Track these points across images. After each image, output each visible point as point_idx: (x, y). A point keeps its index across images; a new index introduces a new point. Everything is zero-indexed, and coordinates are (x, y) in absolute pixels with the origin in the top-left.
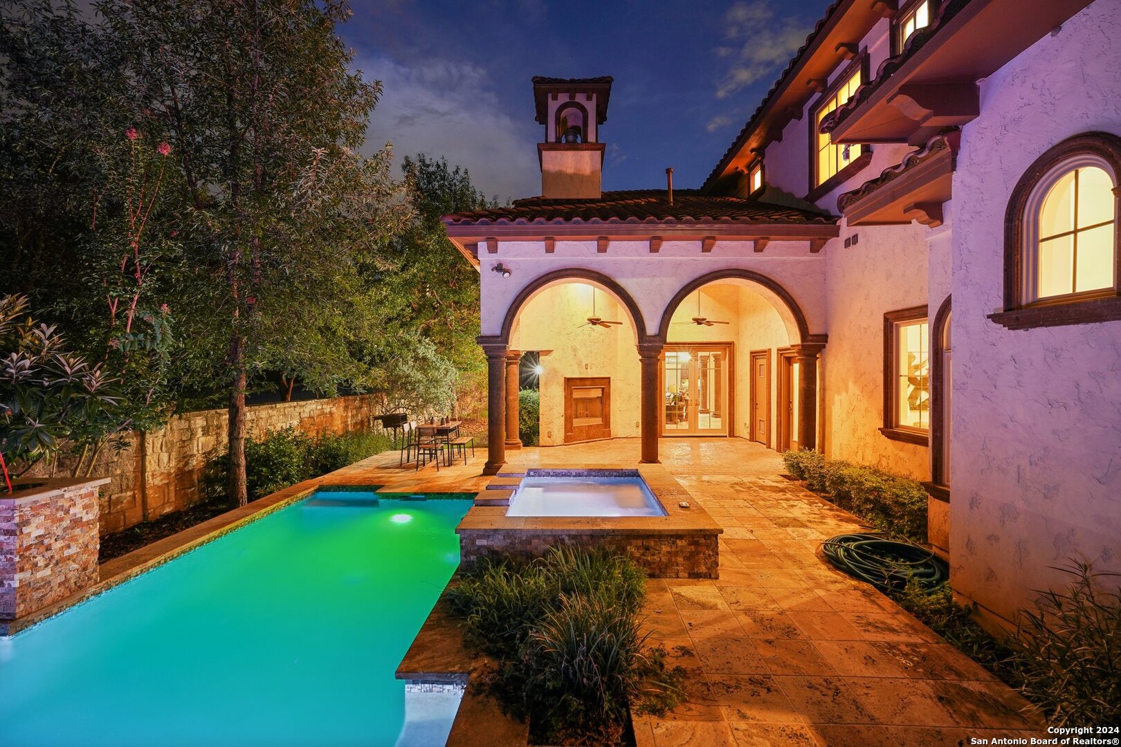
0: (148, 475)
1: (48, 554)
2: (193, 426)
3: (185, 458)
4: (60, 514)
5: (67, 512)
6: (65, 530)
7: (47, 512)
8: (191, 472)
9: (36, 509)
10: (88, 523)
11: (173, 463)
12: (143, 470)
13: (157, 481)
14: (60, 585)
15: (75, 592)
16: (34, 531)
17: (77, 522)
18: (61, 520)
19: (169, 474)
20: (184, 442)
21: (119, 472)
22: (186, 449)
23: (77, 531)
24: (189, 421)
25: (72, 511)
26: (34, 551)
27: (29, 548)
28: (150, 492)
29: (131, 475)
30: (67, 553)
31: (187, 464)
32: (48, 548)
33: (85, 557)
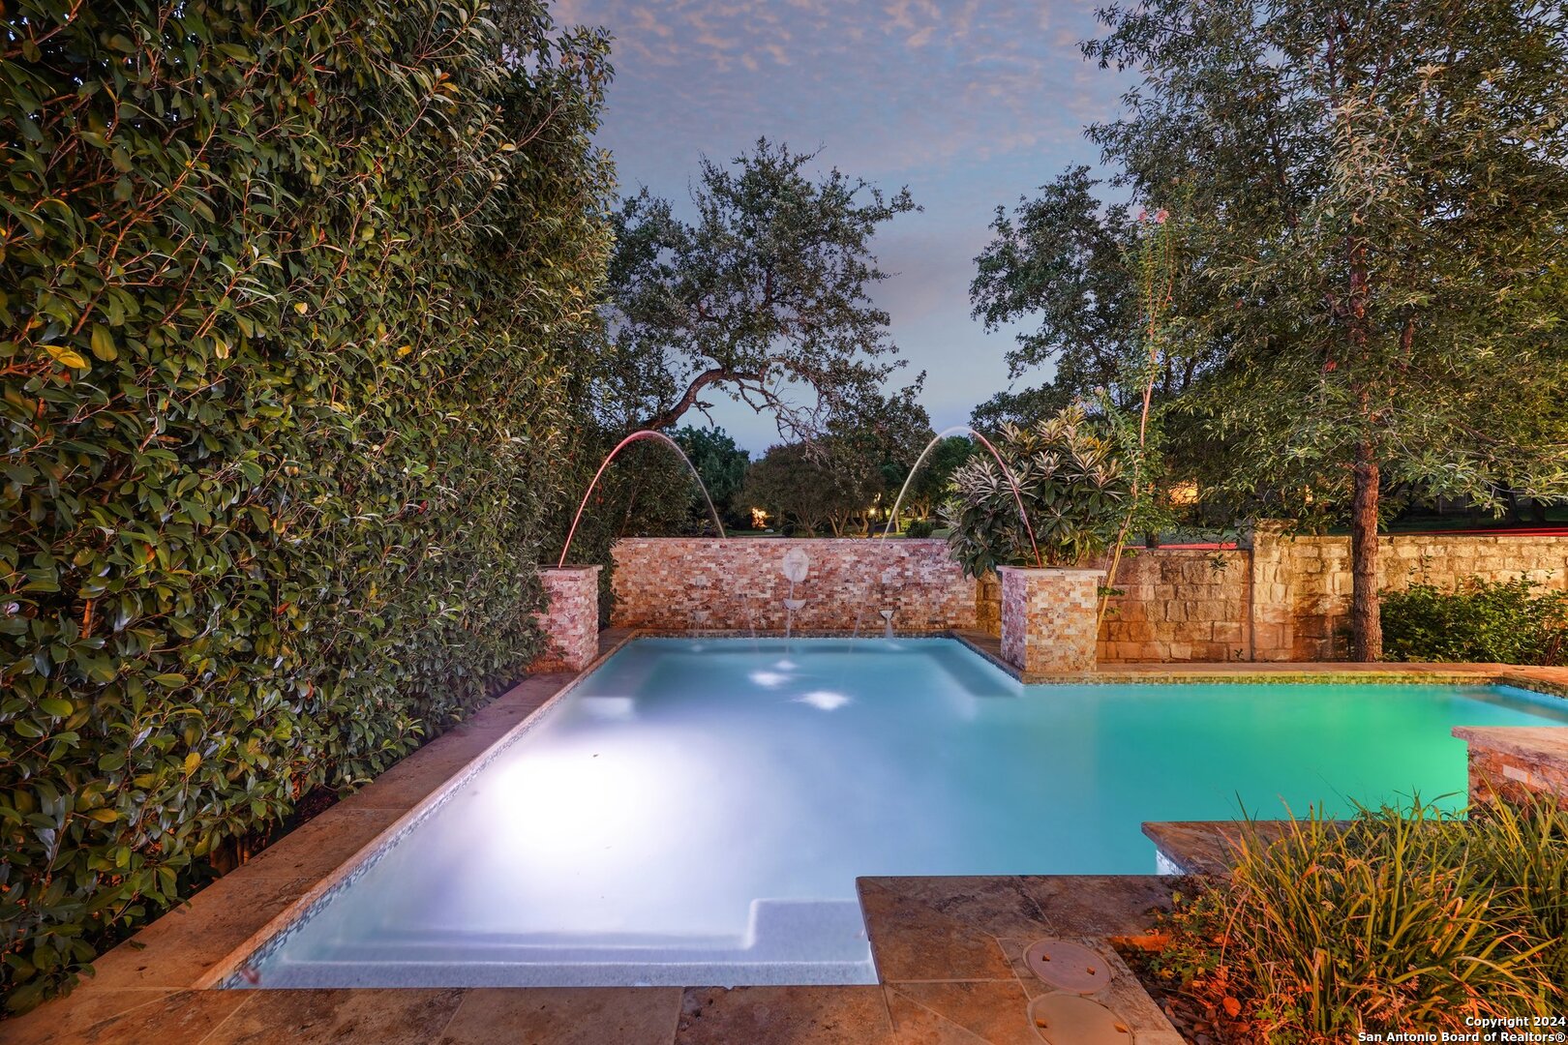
0: (1257, 608)
1: (1051, 626)
2: (1324, 556)
3: (1314, 597)
4: (1062, 595)
5: (1068, 594)
6: (1065, 610)
7: (1051, 589)
8: (1322, 618)
9: (1043, 583)
10: (1087, 610)
11: (1291, 600)
12: (1249, 599)
13: (1269, 618)
14: (1060, 658)
15: (1073, 671)
16: (1040, 602)
17: (1076, 607)
18: (1062, 600)
19: (1285, 613)
20: (1311, 574)
21: (1223, 596)
22: (1313, 585)
23: (1076, 615)
24: (1320, 548)
25: (1072, 594)
26: (1039, 620)
27: (1036, 616)
28: (1258, 629)
29: (1238, 604)
30: (1067, 632)
31: (1315, 604)
32: (1051, 622)
33: (1083, 642)
